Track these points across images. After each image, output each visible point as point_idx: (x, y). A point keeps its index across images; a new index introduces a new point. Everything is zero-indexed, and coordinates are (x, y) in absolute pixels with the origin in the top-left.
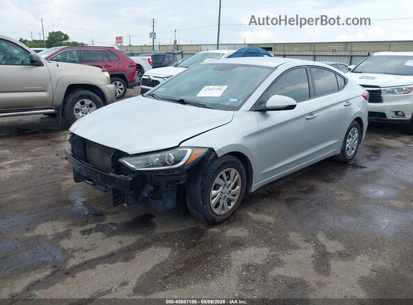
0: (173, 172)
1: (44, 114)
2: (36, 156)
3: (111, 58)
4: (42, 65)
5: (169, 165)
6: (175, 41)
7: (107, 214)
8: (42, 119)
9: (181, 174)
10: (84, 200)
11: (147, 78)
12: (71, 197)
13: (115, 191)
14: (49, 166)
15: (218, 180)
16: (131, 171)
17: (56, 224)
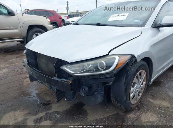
0: (105, 76)
1: (18, 41)
2: (11, 64)
3: (50, 15)
4: (15, 15)
5: (101, 71)
6: (77, 10)
7: (53, 103)
8: (17, 44)
9: (111, 77)
10: (37, 92)
11: (68, 22)
12: (29, 91)
13: (58, 91)
14: (18, 70)
15: (135, 80)
16: (69, 75)
17: (17, 113)
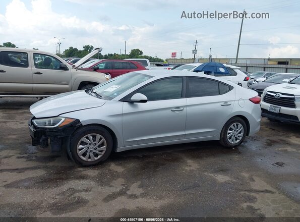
4: (68, 70)
6: (210, 56)
15: (84, 139)
